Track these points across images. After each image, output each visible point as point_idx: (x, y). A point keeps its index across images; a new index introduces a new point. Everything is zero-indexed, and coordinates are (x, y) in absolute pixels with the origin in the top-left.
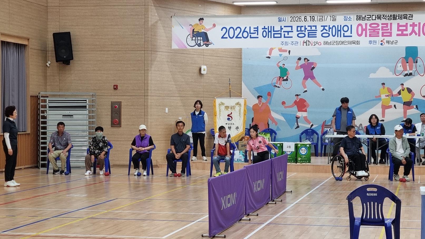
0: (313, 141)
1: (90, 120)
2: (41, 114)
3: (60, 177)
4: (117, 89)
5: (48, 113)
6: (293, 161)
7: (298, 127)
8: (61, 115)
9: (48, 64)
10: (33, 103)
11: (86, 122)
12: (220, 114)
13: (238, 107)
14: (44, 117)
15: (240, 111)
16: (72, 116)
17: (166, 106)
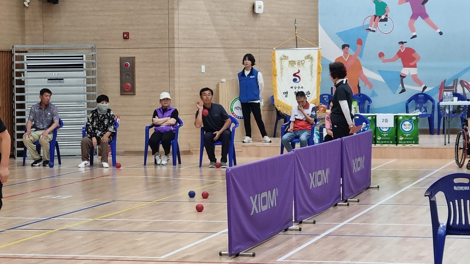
0: (426, 112)
1: (89, 85)
2: (16, 78)
3: (43, 171)
4: (128, 38)
5: (26, 76)
6: (391, 142)
7: (403, 90)
8: (45, 78)
9: (26, 4)
10: (4, 62)
11: (84, 89)
12: (282, 72)
13: (309, 61)
14: (21, 82)
15: (311, 68)
16: (63, 79)
17: (202, 62)
